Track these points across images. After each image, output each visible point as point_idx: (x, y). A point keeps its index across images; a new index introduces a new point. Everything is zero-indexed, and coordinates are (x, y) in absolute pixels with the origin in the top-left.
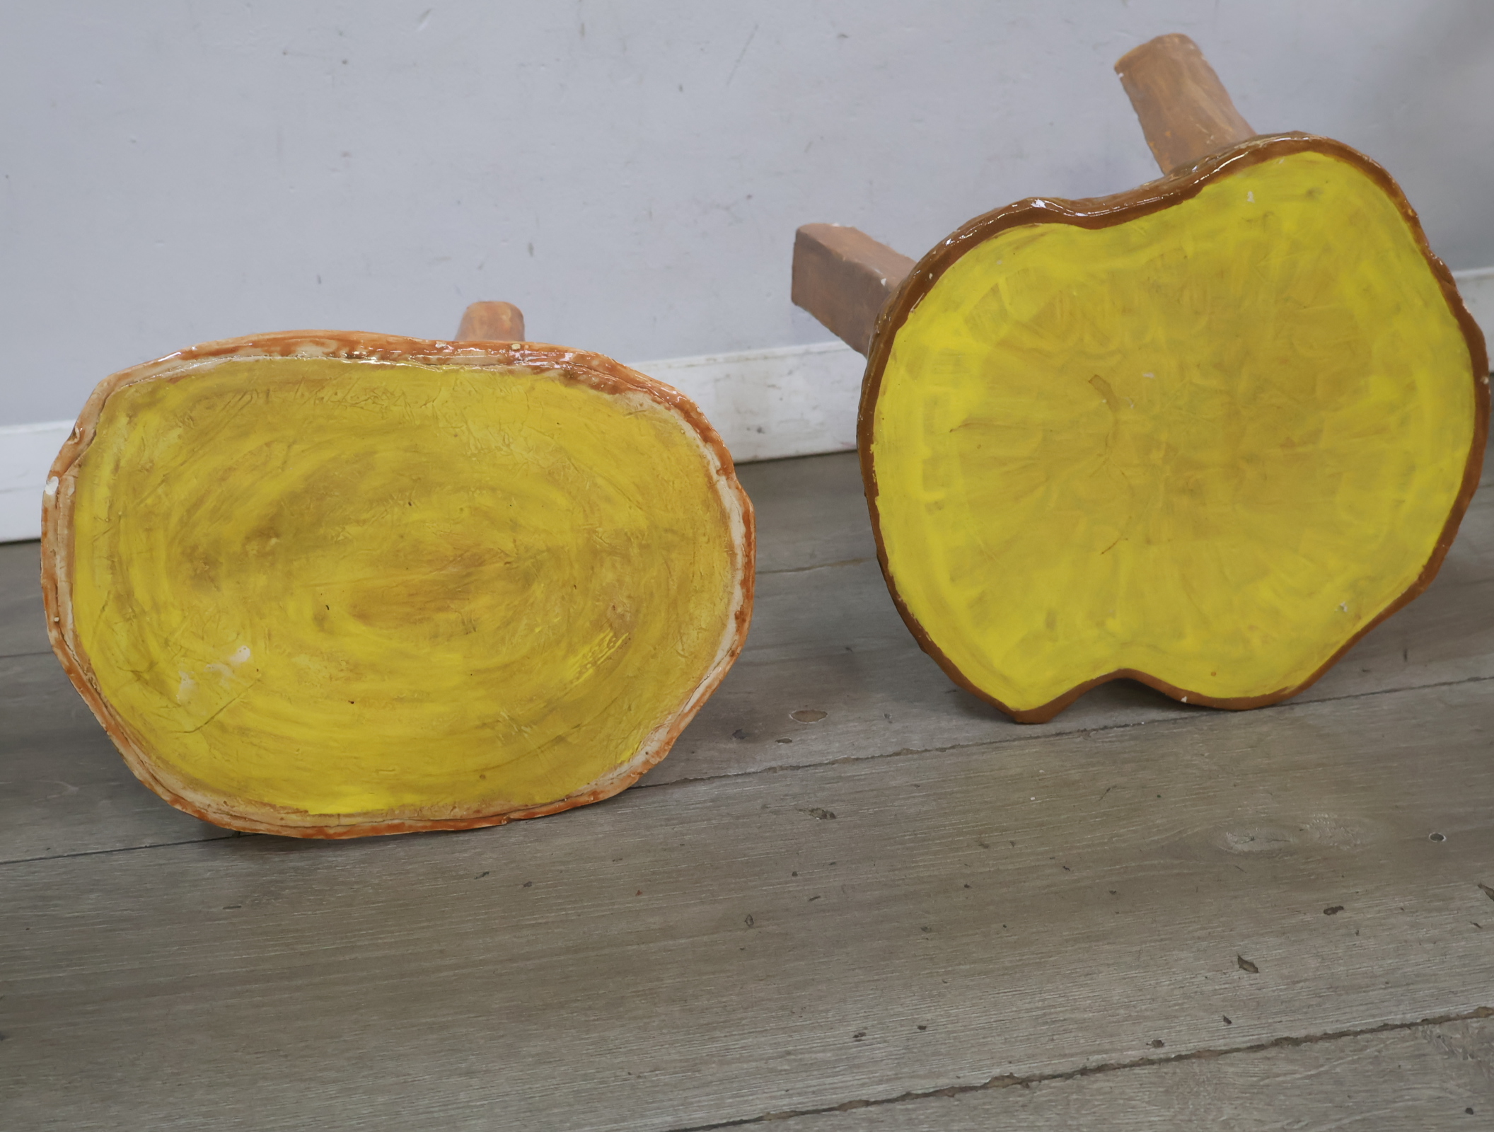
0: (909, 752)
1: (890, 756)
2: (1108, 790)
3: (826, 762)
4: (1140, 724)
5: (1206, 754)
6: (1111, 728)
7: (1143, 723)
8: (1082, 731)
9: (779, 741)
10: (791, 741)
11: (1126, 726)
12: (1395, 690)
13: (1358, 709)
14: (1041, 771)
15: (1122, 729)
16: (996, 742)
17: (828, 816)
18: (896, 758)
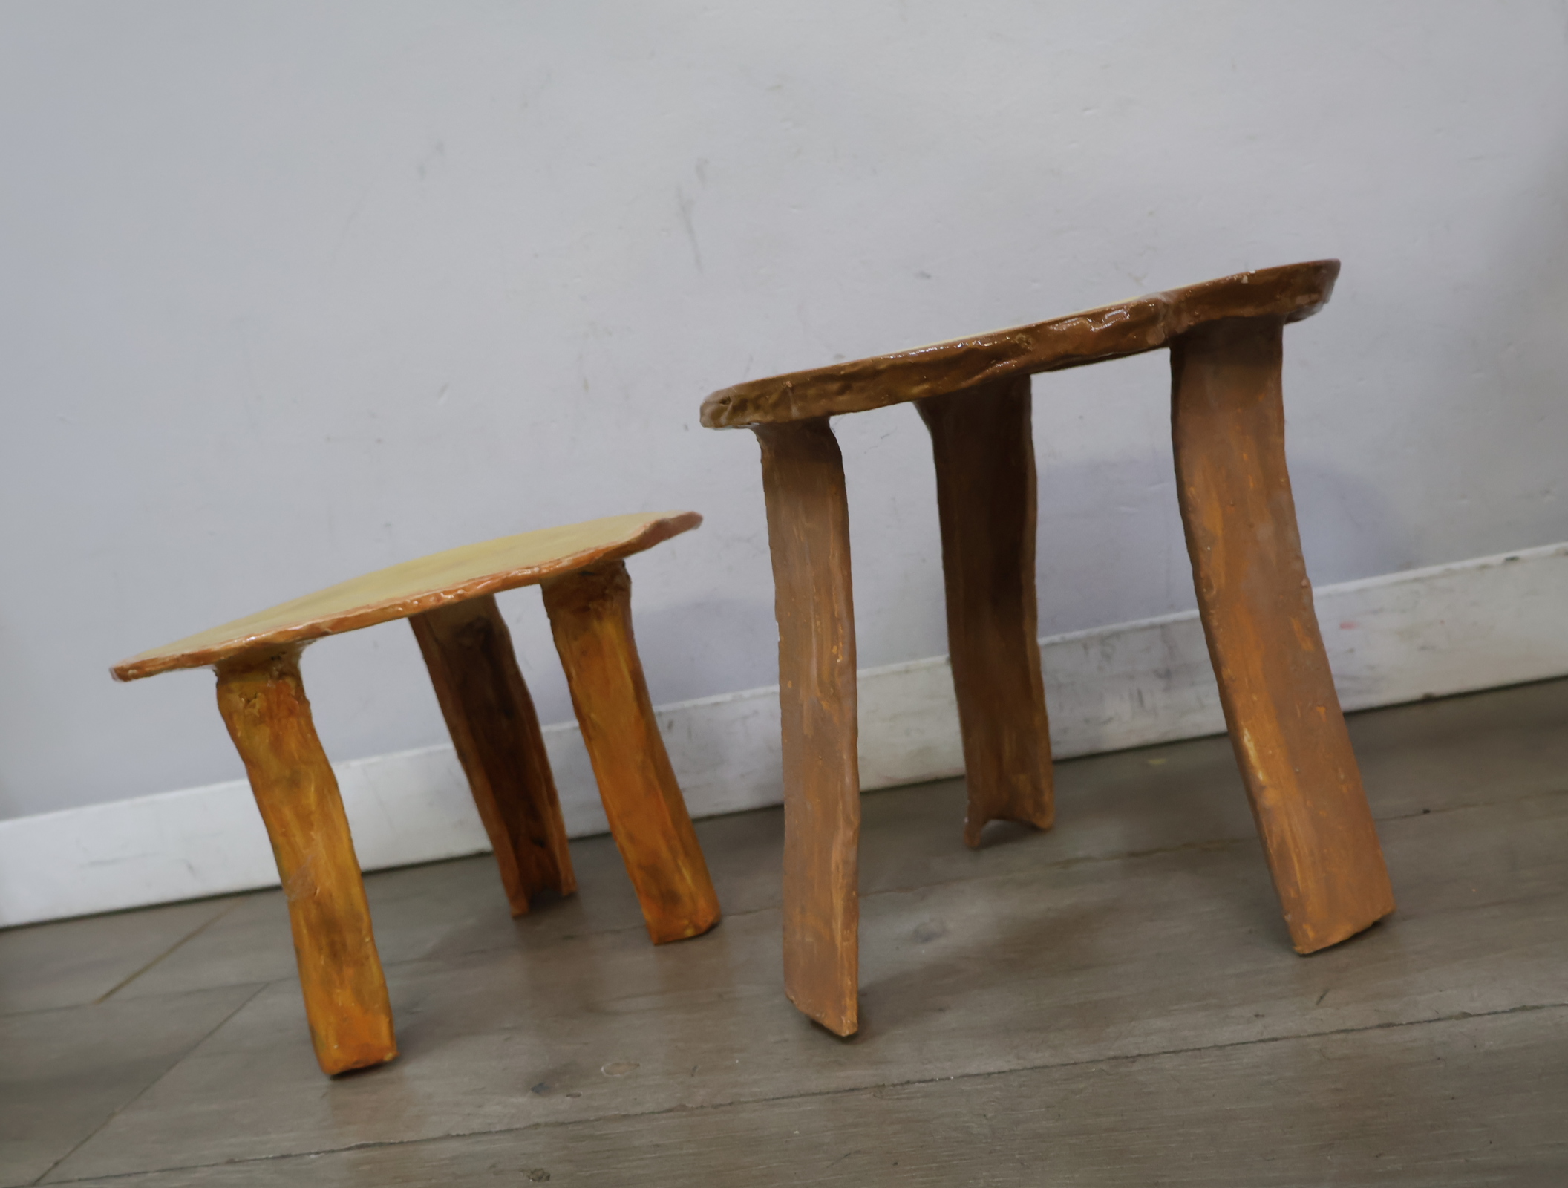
0: (683, 1107)
1: (659, 1113)
2: (847, 1155)
3: (592, 1119)
4: (949, 1079)
5: (990, 1115)
6: (914, 1083)
7: (952, 1078)
8: (879, 1086)
9: (567, 1096)
10: (579, 1096)
11: (932, 1080)
12: (1276, 1039)
13: (1212, 1062)
14: (797, 1132)
15: (923, 1085)
16: (778, 1098)
17: (544, 1177)
18: (664, 1115)
